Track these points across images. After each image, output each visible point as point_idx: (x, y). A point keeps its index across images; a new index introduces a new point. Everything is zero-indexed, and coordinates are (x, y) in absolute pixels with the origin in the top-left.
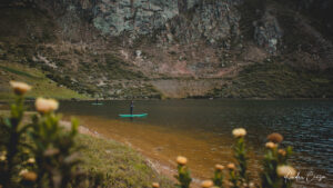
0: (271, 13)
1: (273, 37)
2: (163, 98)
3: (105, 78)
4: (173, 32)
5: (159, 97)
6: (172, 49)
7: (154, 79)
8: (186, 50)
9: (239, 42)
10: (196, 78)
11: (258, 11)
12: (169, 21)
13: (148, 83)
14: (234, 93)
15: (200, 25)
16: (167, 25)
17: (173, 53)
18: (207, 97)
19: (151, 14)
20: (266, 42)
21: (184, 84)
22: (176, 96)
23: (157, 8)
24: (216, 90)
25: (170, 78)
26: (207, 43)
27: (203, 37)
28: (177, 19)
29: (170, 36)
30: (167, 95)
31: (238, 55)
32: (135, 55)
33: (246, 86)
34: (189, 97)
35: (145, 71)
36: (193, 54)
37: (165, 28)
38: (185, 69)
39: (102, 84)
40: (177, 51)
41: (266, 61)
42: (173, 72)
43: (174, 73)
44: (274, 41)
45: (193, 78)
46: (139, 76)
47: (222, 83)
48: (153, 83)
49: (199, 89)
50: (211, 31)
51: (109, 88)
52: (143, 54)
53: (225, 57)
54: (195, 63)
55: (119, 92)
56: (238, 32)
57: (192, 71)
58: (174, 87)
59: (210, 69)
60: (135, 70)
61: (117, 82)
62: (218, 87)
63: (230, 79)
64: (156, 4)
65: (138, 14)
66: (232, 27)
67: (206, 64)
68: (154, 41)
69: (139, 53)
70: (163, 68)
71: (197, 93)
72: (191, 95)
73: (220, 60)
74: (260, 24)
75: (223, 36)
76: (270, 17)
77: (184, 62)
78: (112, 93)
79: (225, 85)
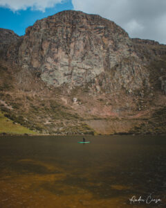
2: (95, 134)
3: (50, 119)
4: (100, 84)
5: (92, 133)
6: (100, 97)
7: (88, 120)
8: (111, 97)
9: (150, 92)
10: (120, 118)
12: (97, 76)
13: (83, 122)
14: (151, 131)
15: (120, 80)
16: (96, 79)
17: (101, 100)
18: (130, 133)
19: (83, 71)
21: (111, 123)
22: (105, 133)
23: (88, 67)
24: (136, 128)
25: (100, 119)
26: (127, 93)
27: (123, 88)
28: (103, 76)
29: (98, 87)
30: (98, 132)
31: (150, 101)
32: (73, 101)
33: (160, 125)
34: (116, 134)
35: (81, 113)
36: (116, 100)
37: (94, 82)
38: (111, 112)
39: (47, 122)
40: (105, 98)
43: (102, 115)
45: (117, 119)
46: (76, 117)
47: (140, 123)
48: (87, 123)
49: (123, 127)
50: (129, 84)
51: (53, 126)
52: (79, 100)
53: (140, 103)
54: (119, 107)
55: (61, 129)
56: (149, 84)
57: (116, 113)
58: (103, 126)
59: (130, 112)
60: (73, 113)
61: (59, 121)
62: (138, 126)
63: (147, 119)
64: (87, 64)
65: (74, 71)
67: (126, 109)
68: (87, 91)
69: (75, 99)
70: (94, 111)
71: (122, 131)
72: (118, 132)
73: (137, 105)
75: (138, 87)
77: (110, 107)
78: (55, 130)
79: (144, 125)
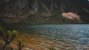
0: (36, 2)
1: (36, 8)
4: (9, 5)
5: (4, 23)
6: (8, 10)
8: (13, 10)
9: (28, 9)
10: (16, 18)
11: (33, 1)
12: (8, 2)
13: (1, 19)
14: (26, 22)
15: (17, 4)
16: (7, 3)
18: (18, 23)
20: (34, 9)
21: (12, 20)
22: (10, 23)
24: (21, 22)
25: (8, 18)
26: (19, 9)
27: (18, 7)
28: (10, 1)
30: (7, 23)
31: (27, 12)
34: (13, 23)
36: (15, 12)
38: (12, 16)
41: (34, 14)
42: (9, 16)
44: (36, 9)
47: (22, 20)
48: (3, 19)
50: (20, 6)
54: (15, 14)
56: (27, 6)
57: (14, 16)
58: (9, 21)
66: (26, 5)
67: (18, 15)
70: (6, 15)
71: (16, 22)
73: (22, 13)
74: (33, 5)
75: (23, 7)
76: (35, 3)
77: (12, 14)
79: (24, 20)
